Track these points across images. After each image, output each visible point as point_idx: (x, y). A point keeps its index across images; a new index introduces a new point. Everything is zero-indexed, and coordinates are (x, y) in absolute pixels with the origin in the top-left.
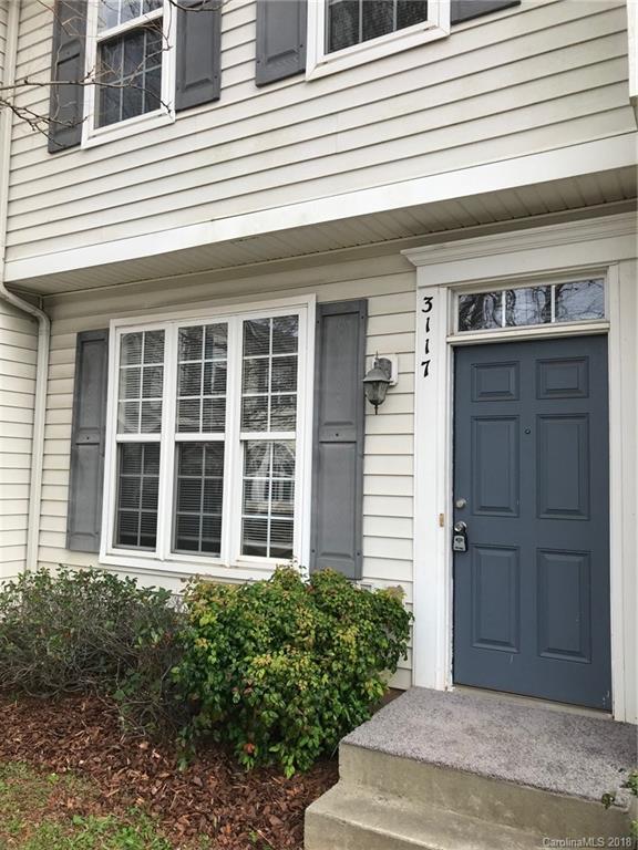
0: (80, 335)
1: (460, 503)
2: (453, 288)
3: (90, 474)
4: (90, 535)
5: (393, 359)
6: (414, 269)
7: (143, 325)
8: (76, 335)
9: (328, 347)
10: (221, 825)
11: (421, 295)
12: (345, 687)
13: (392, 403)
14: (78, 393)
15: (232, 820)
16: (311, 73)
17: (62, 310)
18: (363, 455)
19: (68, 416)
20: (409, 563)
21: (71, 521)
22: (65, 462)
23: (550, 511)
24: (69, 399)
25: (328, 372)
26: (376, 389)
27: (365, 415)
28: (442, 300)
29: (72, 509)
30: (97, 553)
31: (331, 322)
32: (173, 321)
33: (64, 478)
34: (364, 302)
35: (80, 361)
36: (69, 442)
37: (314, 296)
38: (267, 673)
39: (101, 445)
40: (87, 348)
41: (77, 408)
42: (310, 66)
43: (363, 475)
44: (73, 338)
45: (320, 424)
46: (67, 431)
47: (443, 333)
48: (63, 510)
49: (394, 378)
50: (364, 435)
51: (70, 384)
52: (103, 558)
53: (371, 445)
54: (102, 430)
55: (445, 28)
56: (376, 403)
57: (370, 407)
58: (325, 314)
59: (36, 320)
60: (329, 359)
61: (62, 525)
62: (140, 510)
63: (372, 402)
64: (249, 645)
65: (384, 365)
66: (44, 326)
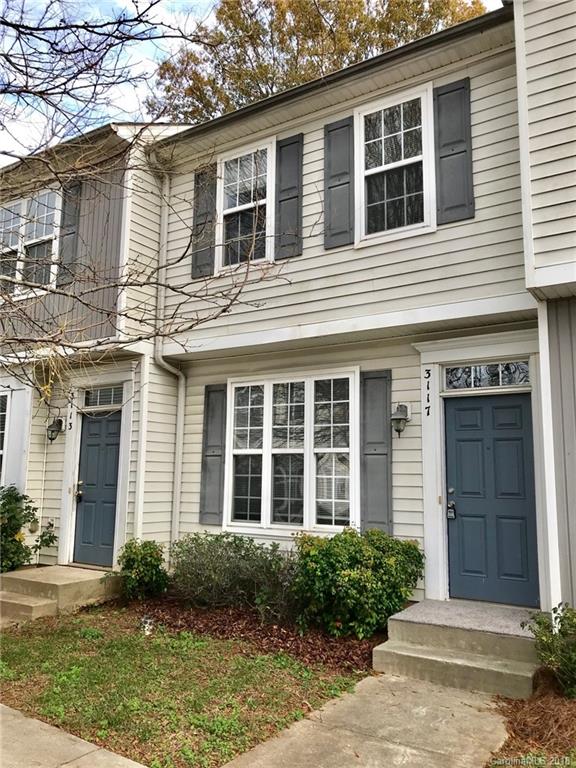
0: (207, 387)
1: (451, 490)
2: (442, 365)
3: (215, 476)
4: (215, 514)
5: (408, 405)
6: (419, 354)
7: (249, 382)
8: (204, 387)
9: (368, 398)
10: (328, 658)
11: (423, 368)
12: (389, 591)
13: (408, 431)
14: (206, 423)
15: (333, 658)
16: (357, 245)
17: (193, 371)
18: (392, 462)
19: (199, 438)
20: (421, 527)
21: (203, 505)
22: (198, 468)
23: (503, 494)
24: (200, 428)
25: (368, 412)
26: (398, 423)
27: (392, 438)
28: (436, 371)
29: (203, 498)
30: (221, 525)
31: (370, 383)
32: (269, 379)
33: (198, 478)
34: (389, 372)
35: (207, 404)
36: (200, 455)
37: (358, 367)
38: (349, 580)
39: (222, 456)
40: (212, 395)
41: (206, 433)
42: (356, 241)
43: (392, 474)
44: (202, 389)
45: (364, 443)
46: (199, 448)
47: (437, 389)
48: (196, 498)
49: (409, 416)
50: (392, 450)
51: (201, 418)
52: (225, 528)
53: (397, 456)
54: (223, 447)
55: (434, 227)
56: (399, 431)
57: (395, 434)
58: (365, 377)
59: (177, 377)
60: (368, 404)
61: (196, 508)
62: (249, 497)
63: (397, 431)
64: (338, 565)
65: (402, 409)
66: (182, 381)
